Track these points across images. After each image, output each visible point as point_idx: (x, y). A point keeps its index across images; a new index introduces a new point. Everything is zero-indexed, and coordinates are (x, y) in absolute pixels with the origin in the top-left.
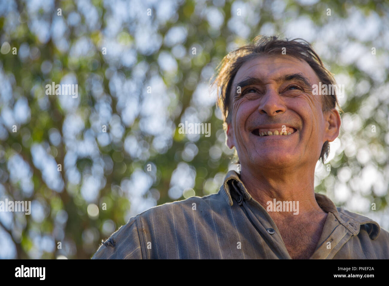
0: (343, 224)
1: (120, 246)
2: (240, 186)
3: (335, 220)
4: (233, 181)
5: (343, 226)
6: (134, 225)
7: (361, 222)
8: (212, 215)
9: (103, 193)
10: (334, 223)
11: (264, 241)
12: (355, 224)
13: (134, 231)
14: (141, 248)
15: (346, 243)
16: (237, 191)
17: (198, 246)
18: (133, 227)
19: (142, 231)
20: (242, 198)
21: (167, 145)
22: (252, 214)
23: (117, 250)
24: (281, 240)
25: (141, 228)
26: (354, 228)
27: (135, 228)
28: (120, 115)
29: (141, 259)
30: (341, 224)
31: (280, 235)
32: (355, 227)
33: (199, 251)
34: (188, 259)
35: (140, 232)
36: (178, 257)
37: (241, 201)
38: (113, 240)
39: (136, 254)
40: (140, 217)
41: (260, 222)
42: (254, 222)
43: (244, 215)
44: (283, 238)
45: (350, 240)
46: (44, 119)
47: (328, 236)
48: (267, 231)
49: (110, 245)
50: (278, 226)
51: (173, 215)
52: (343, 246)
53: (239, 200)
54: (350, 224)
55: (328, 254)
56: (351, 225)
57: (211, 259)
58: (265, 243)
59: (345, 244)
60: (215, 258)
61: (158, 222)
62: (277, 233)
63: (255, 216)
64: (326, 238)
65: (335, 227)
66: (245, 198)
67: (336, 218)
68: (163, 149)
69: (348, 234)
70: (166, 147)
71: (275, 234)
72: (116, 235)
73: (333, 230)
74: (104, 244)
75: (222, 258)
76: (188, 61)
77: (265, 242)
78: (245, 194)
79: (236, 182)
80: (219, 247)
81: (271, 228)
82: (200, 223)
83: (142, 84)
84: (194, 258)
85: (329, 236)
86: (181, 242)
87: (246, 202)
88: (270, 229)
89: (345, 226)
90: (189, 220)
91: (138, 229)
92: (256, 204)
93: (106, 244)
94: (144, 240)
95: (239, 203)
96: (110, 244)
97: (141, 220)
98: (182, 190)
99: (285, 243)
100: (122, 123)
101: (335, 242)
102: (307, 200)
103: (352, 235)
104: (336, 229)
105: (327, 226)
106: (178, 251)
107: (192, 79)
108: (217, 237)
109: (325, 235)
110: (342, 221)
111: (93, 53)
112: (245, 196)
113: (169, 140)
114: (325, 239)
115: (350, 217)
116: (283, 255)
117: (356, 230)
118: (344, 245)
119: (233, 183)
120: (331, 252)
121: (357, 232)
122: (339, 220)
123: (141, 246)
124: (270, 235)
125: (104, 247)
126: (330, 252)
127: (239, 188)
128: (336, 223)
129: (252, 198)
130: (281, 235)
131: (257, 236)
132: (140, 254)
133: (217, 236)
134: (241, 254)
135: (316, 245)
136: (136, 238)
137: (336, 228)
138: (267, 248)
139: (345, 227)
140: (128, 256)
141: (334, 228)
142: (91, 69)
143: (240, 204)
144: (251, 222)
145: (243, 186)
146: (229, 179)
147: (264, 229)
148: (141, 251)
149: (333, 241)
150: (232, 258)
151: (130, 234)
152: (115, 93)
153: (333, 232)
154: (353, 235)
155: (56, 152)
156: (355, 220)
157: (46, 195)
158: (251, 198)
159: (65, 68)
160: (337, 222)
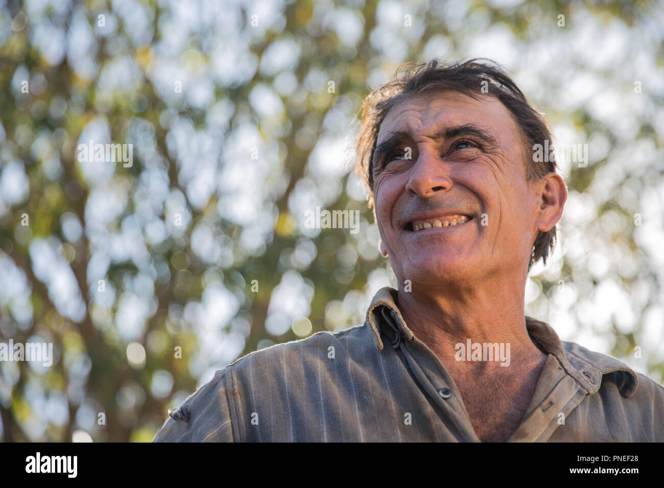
0: (572, 375)
1: (196, 419)
2: (395, 316)
3: (559, 368)
4: (383, 309)
5: (572, 377)
6: (221, 383)
7: (603, 369)
8: (349, 366)
9: (153, 324)
10: (557, 373)
11: (433, 410)
12: (593, 373)
13: (220, 394)
14: (231, 422)
15: (576, 408)
16: (391, 324)
17: (324, 419)
18: (218, 387)
19: (234, 394)
20: (400, 336)
21: (264, 243)
22: (415, 363)
23: (193, 427)
24: (462, 408)
25: (231, 388)
26: (591, 380)
27: (222, 389)
28: (184, 191)
29: (231, 441)
30: (569, 374)
31: (461, 400)
32: (594, 379)
33: (325, 428)
34: (308, 441)
35: (231, 397)
36: (291, 439)
37: (397, 341)
38: (186, 410)
39: (222, 433)
40: (231, 371)
41: (428, 377)
42: (417, 377)
43: (401, 365)
44: (465, 404)
45: (583, 403)
46: (53, 196)
47: (544, 396)
48: (438, 392)
49: (182, 418)
50: (457, 385)
51: (285, 366)
52: (571, 413)
53: (395, 338)
54: (584, 373)
55: (543, 429)
56: (587, 375)
57: (344, 441)
58: (436, 414)
59: (575, 410)
60: (351, 441)
61: (261, 379)
62: (455, 396)
63: (419, 368)
64: (541, 401)
65: (558, 380)
66: (403, 338)
67: (561, 363)
68: (259, 249)
69: (580, 392)
70: (263, 246)
71: (452, 398)
72: (192, 401)
73: (554, 386)
74: (172, 416)
75: (363, 441)
76: (300, 99)
77: (434, 412)
78: (402, 331)
79: (388, 310)
80: (359, 422)
81: (445, 389)
82: (330, 380)
83: (223, 137)
84: (316, 441)
85: (546, 398)
86: (296, 412)
87: (406, 342)
88: (443, 390)
89: (576, 378)
90: (311, 375)
91: (226, 390)
92: (422, 346)
93: (175, 417)
94: (236, 409)
95: (395, 344)
96: (182, 416)
97: (232, 376)
98: (290, 318)
99: (469, 413)
100: (189, 204)
101: (557, 408)
102: (509, 334)
103: (587, 392)
104: (560, 385)
105: (543, 380)
106: (291, 428)
107: (308, 130)
108: (356, 405)
109: (540, 395)
110: (571, 369)
111: (138, 84)
112: (403, 333)
113: (269, 235)
114: (539, 403)
115: (586, 361)
116: (465, 435)
117: (594, 384)
118: (573, 410)
119: (383, 312)
120: (549, 425)
121: (597, 387)
122: (565, 368)
123: (231, 419)
124: (442, 399)
125: (172, 422)
126: (546, 426)
127: (394, 320)
128: (561, 374)
129: (415, 337)
130: (464, 399)
131: (422, 402)
132: (230, 432)
133: (356, 402)
134: (394, 433)
135: (522, 414)
136: (224, 405)
137: (559, 382)
138: (438, 423)
139: (576, 380)
140: (209, 437)
141: (556, 382)
142: (135, 111)
143: (395, 347)
144: (412, 377)
145: (400, 316)
146: (376, 306)
147: (434, 389)
148: (231, 428)
149: (553, 406)
150: (381, 440)
151: (213, 399)
152: (176, 152)
153: (553, 390)
154: (588, 394)
155: (73, 253)
156: (593, 366)
157: (54, 326)
158: (413, 337)
159: (89, 108)
160: (563, 371)
